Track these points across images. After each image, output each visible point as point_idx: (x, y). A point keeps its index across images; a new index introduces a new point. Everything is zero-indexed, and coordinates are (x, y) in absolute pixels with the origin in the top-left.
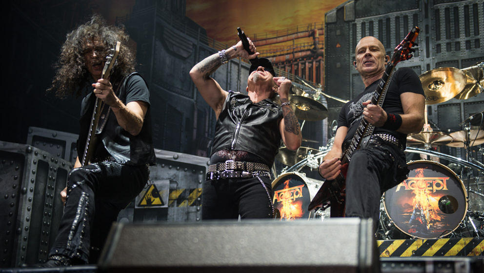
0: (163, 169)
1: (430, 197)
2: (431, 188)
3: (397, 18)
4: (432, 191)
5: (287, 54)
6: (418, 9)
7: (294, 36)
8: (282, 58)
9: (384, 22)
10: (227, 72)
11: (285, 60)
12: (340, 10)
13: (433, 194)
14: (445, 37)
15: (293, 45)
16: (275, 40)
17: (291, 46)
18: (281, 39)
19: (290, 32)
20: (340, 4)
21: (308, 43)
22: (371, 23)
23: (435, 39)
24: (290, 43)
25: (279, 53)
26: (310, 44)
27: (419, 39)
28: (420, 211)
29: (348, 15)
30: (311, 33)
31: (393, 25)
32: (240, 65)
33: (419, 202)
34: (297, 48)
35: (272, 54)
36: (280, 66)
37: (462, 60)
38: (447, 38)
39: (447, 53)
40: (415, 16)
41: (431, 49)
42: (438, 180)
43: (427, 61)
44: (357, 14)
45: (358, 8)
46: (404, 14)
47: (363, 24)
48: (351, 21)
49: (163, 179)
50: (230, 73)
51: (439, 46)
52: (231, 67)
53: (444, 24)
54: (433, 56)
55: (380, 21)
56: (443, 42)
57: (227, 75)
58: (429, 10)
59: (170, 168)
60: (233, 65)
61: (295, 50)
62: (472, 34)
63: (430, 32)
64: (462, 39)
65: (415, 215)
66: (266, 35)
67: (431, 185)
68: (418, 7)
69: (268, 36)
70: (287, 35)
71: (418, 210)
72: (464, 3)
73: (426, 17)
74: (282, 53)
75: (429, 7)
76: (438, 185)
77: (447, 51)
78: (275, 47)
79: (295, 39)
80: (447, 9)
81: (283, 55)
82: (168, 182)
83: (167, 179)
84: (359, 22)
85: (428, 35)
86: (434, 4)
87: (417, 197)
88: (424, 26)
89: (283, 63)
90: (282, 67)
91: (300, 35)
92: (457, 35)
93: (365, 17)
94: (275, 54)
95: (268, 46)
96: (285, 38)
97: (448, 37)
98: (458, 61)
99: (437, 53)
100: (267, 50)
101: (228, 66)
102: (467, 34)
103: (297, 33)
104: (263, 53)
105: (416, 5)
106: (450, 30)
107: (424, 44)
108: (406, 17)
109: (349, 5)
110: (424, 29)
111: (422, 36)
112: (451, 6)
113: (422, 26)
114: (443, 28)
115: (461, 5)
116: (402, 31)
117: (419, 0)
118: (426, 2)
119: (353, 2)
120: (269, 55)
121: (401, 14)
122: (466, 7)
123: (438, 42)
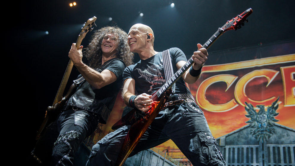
3: (247, 148)
6: (258, 145)
10: (157, 163)
12: (218, 140)
14: (273, 161)
20: (218, 138)
22: (234, 149)
23: (268, 162)
27: (259, 161)
29: (222, 143)
32: (164, 161)
35: (181, 157)
36: (184, 164)
40: (257, 149)
44: (227, 143)
45: (227, 140)
46: (251, 147)
47: (230, 149)
48: (224, 146)
50: (159, 164)
52: (160, 161)
53: (272, 155)
55: (238, 149)
56: (272, 164)
57: (157, 165)
58: (264, 147)
60: (161, 159)
62: (288, 162)
63: (265, 158)
64: (282, 164)
68: (258, 144)
72: (283, 146)
73: (263, 149)
75: (264, 145)
80: (274, 148)
84: (227, 147)
85: (264, 159)
86: (267, 144)
88: (262, 154)
90: (185, 164)
92: (280, 161)
93: (230, 145)
97: (275, 162)
100: (179, 155)
101: (158, 160)
102: (285, 162)
104: (177, 156)
105: (258, 143)
106: (275, 158)
107: (261, 163)
108: (252, 149)
109: (223, 138)
110: (261, 156)
111: (261, 159)
112: (276, 146)
113: (260, 154)
114: (272, 156)
115: (281, 147)
116: (250, 155)
117: (259, 141)
118: (262, 142)
119: (225, 137)
120: (179, 157)
121: (250, 147)
122: (284, 148)
123: (269, 164)
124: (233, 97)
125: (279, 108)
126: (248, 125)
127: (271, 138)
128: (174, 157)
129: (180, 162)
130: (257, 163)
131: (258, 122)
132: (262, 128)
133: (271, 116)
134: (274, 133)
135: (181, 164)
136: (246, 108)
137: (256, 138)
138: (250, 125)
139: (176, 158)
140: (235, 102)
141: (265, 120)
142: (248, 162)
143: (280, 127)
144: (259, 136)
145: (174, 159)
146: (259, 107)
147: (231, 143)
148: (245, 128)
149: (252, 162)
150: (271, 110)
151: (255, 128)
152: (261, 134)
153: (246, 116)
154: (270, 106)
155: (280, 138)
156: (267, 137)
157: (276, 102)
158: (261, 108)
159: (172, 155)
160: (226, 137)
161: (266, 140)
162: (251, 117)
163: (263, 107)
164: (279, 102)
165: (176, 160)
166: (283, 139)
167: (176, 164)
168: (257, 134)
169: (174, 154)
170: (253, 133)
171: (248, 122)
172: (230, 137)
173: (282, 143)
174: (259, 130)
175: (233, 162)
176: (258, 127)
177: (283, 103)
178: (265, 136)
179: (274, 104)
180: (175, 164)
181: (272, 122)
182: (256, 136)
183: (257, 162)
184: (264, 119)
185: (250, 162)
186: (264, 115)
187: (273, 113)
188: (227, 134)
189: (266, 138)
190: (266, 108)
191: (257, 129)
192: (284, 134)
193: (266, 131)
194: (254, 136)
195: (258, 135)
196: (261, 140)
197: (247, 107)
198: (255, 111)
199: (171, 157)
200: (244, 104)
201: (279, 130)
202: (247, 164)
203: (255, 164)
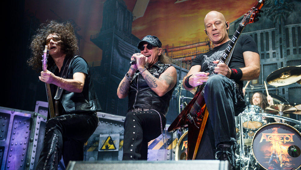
0: (116, 127)
1: (282, 146)
2: (283, 141)
3: (262, 34)
4: (283, 142)
5: (193, 56)
6: (274, 28)
7: (197, 45)
8: (189, 58)
9: (254, 36)
11: (191, 59)
13: (284, 144)
14: (292, 45)
15: (196, 50)
16: (185, 47)
17: (195, 51)
18: (189, 47)
19: (194, 42)
21: (206, 49)
23: (286, 46)
24: (195, 49)
25: (187, 55)
26: (207, 50)
27: (276, 47)
28: (275, 155)
29: (231, 32)
30: (207, 43)
31: (259, 38)
33: (275, 149)
34: (199, 52)
35: (183, 56)
36: (188, 63)
38: (294, 46)
39: (294, 55)
40: (273, 32)
41: (283, 53)
42: (287, 135)
43: (281, 60)
46: (266, 31)
49: (116, 133)
51: (288, 51)
53: (292, 37)
54: (285, 57)
56: (291, 48)
58: (282, 29)
59: (120, 126)
61: (198, 53)
63: (283, 42)
65: (273, 158)
66: (180, 44)
67: (283, 139)
68: (275, 27)
69: (181, 45)
70: (193, 44)
71: (274, 155)
73: (280, 33)
74: (189, 55)
75: (282, 27)
76: (287, 139)
77: (294, 54)
78: (185, 51)
79: (198, 46)
80: (293, 28)
81: (190, 56)
82: (119, 135)
83: (118, 133)
85: (281, 44)
86: (285, 25)
87: (273, 146)
88: (279, 38)
89: (190, 61)
90: (189, 64)
91: (200, 44)
94: (185, 56)
95: (181, 51)
96: (192, 46)
99: (288, 55)
100: (180, 54)
103: (198, 43)
104: (178, 56)
105: (273, 25)
106: (295, 41)
107: (279, 50)
108: (267, 33)
109: (231, 25)
110: (279, 40)
111: (278, 45)
112: (296, 26)
113: (277, 39)
114: (291, 39)
116: (265, 42)
117: (276, 22)
118: (280, 24)
119: (233, 24)
120: (181, 56)
121: (264, 31)
123: (288, 48)
127: (290, 16)
128: (175, 57)
129: (182, 62)
130: (273, 50)
132: (278, 6)
134: (293, 11)
135: (185, 64)
137: (272, 19)
139: (177, 58)
144: (276, 17)
145: (175, 60)
149: (268, 50)
151: (270, 6)
152: (278, 14)
156: (285, 16)
159: (172, 54)
160: (236, 23)
161: (284, 20)
165: (177, 60)
167: (179, 65)
168: (273, 14)
169: (174, 53)
170: (268, 14)
174: (275, 8)
176: (274, 5)
178: (282, 16)
180: (177, 65)
182: (272, 17)
183: (274, 48)
185: (265, 50)
188: (236, 20)
189: (283, 18)
191: (273, 8)
193: (284, 8)
194: (269, 17)
195: (274, 16)
196: (278, 20)
199: (172, 57)
202: (262, 52)
203: (271, 51)
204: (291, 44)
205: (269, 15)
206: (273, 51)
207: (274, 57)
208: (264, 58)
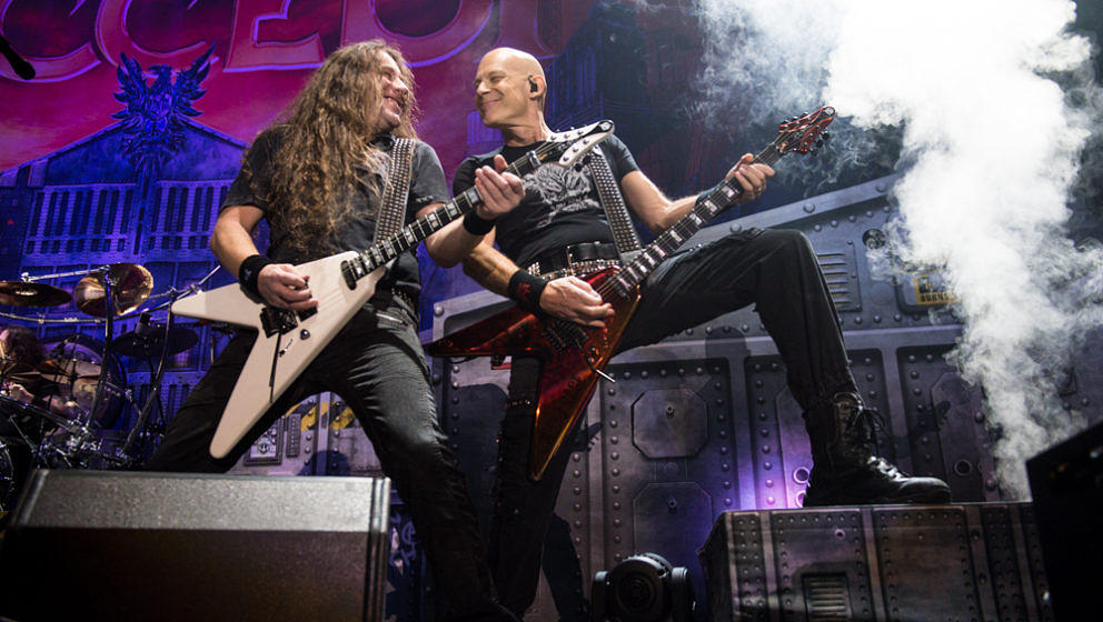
3: (104, 193)
6: (134, 184)
9: (85, 195)
12: (24, 171)
14: (163, 227)
20: (24, 161)
22: (66, 194)
23: (150, 229)
27: (128, 227)
29: (35, 179)
31: (95, 202)
37: (180, 263)
38: (165, 230)
39: (161, 251)
40: (130, 192)
41: (141, 243)
43: (134, 259)
44: (49, 179)
45: (51, 171)
46: (115, 189)
47: (54, 195)
48: (38, 188)
51: (153, 239)
53: (166, 209)
54: (143, 252)
55: (79, 194)
56: (159, 235)
58: (150, 189)
63: (146, 217)
64: (186, 233)
68: (135, 182)
72: (197, 184)
73: (145, 196)
75: (150, 184)
80: (172, 190)
84: (49, 191)
85: (142, 222)
86: (158, 180)
88: (139, 210)
92: (180, 227)
93: (59, 184)
97: (167, 228)
98: (174, 264)
102: (194, 228)
105: (134, 177)
106: (171, 218)
107: (134, 234)
108: (116, 193)
109: (40, 163)
110: (137, 213)
111: (134, 222)
112: (180, 185)
113: (135, 210)
114: (162, 216)
115: (193, 186)
116: (107, 212)
117: (139, 171)
118: (147, 174)
119: (46, 160)
121: (111, 188)
122: (199, 190)
123: (153, 234)
124: (89, 37)
125: (208, 77)
126: (117, 123)
127: (172, 162)
130: (121, 233)
131: (146, 116)
132: (153, 134)
133: (184, 99)
134: (181, 150)
136: (120, 71)
137: (132, 162)
138: (124, 125)
140: (91, 50)
141: (166, 112)
142: (97, 231)
143: (202, 132)
144: (142, 159)
146: (156, 70)
147: (62, 178)
148: (107, 133)
149: (110, 231)
150: (188, 82)
151: (135, 133)
152: (148, 153)
153: (116, 96)
154: (187, 69)
155: (194, 162)
156: (161, 160)
157: (206, 57)
158: (161, 74)
160: (51, 160)
161: (158, 169)
162: (129, 101)
163: (169, 70)
164: (214, 60)
166: (202, 167)
168: (139, 150)
170: (126, 150)
171: (120, 116)
172: (62, 159)
173: (196, 178)
175: (59, 233)
176: (143, 131)
177: (222, 63)
178: (156, 158)
179: (199, 64)
181: (182, 117)
182: (133, 157)
183: (124, 230)
184: (165, 107)
185: (103, 231)
186: (167, 96)
187: (190, 91)
188: (53, 152)
189: (157, 163)
190: (175, 73)
191: (140, 137)
192: (205, 153)
193: (164, 142)
194: (129, 156)
195: (140, 155)
196: (145, 168)
197: (125, 70)
198: (143, 83)
200: (116, 60)
201: (196, 141)
202: (95, 236)
203: (116, 236)
204: (161, 226)
205: (128, 152)
206: (121, 237)
207: (120, 249)
208: (96, 250)
